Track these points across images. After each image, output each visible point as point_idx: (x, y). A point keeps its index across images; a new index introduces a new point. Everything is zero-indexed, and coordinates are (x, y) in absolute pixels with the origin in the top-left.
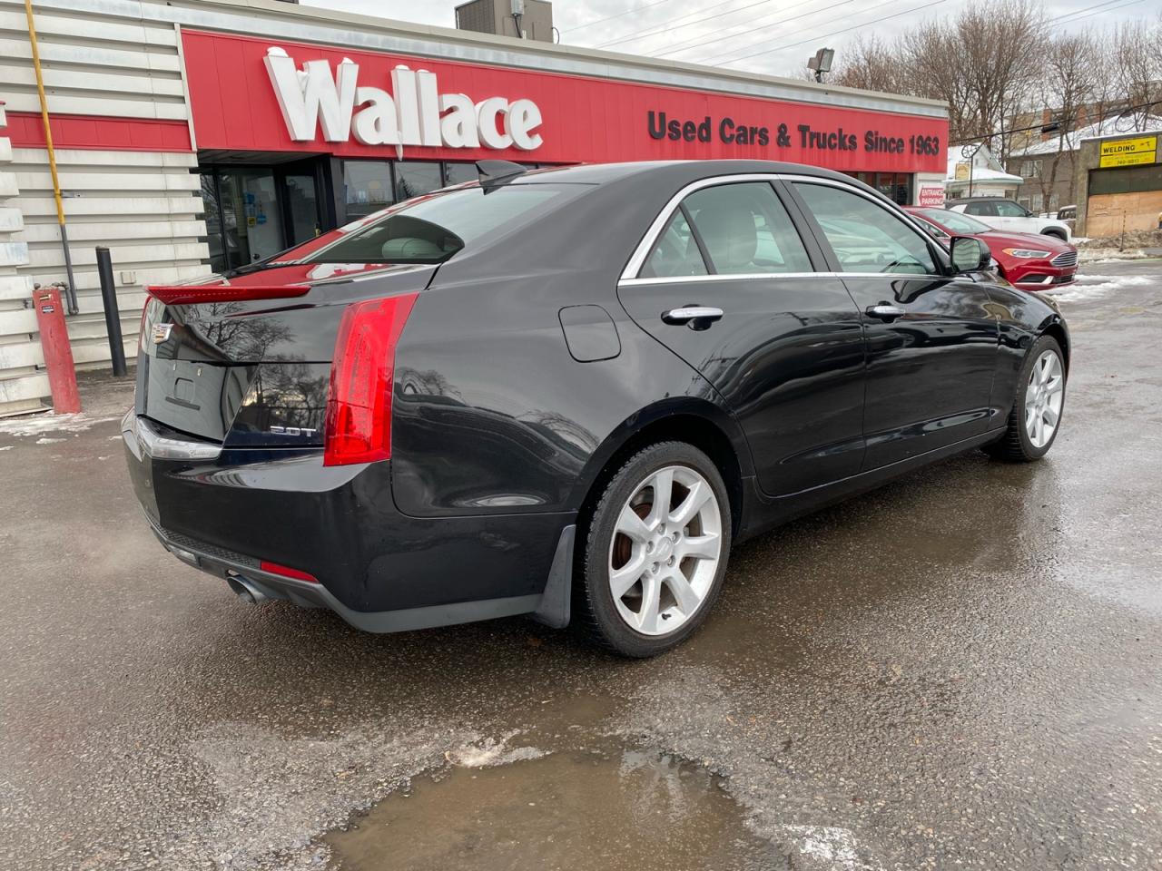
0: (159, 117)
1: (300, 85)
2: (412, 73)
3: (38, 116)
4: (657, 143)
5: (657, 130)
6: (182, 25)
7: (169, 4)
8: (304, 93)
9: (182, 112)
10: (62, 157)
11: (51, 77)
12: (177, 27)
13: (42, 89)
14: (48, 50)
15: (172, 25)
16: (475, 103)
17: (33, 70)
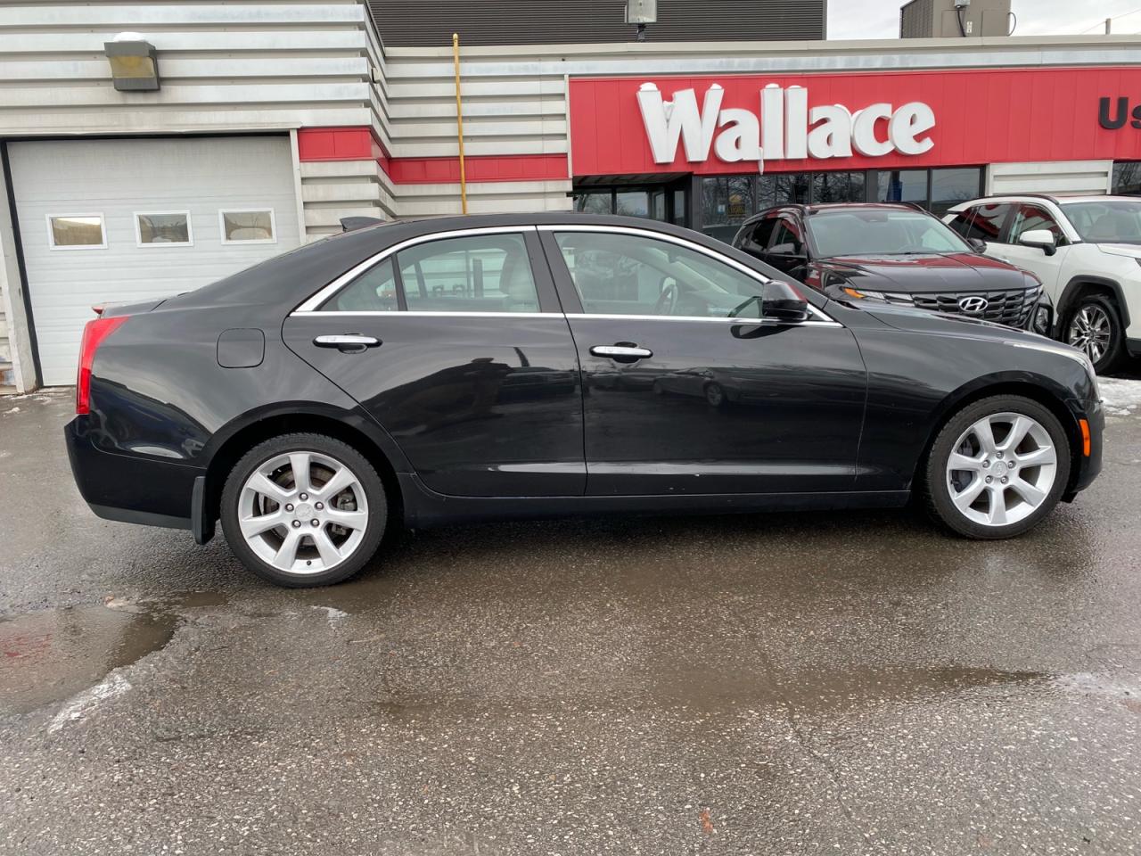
0: (545, 152)
1: (666, 114)
2: (782, 90)
3: (457, 158)
4: (1111, 135)
5: (1112, 117)
6: (570, 76)
7: (563, 60)
8: (668, 121)
9: (563, 146)
10: (472, 188)
11: (470, 129)
12: (566, 77)
13: (461, 139)
14: (469, 109)
15: (562, 77)
16: (852, 112)
17: (457, 124)
